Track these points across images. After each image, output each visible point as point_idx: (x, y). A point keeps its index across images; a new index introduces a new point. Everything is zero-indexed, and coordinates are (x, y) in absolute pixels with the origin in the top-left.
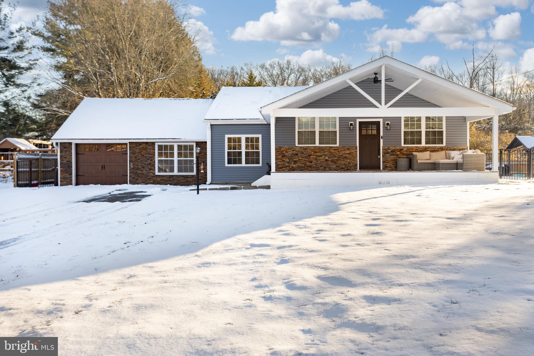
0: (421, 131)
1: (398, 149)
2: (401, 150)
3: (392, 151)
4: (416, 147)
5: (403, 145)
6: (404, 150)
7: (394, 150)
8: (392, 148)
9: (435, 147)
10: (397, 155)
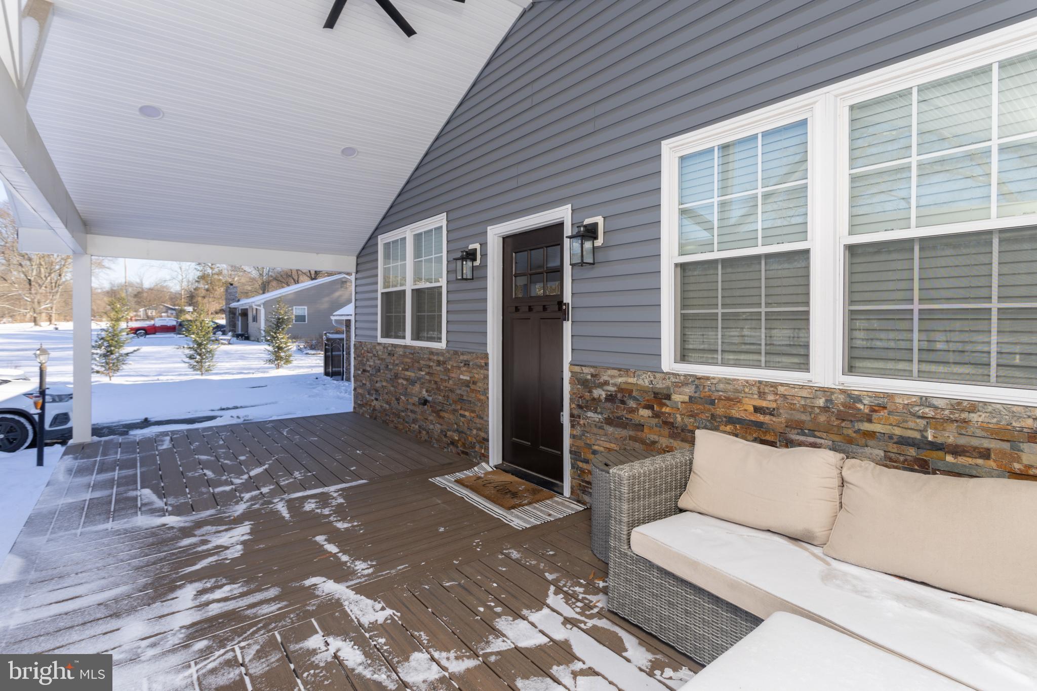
0: (806, 252)
1: (643, 391)
2: (661, 397)
3: (610, 398)
4: (762, 388)
5: (668, 362)
6: (676, 398)
7: (621, 390)
8: (615, 380)
9: (957, 405)
10: (640, 427)
